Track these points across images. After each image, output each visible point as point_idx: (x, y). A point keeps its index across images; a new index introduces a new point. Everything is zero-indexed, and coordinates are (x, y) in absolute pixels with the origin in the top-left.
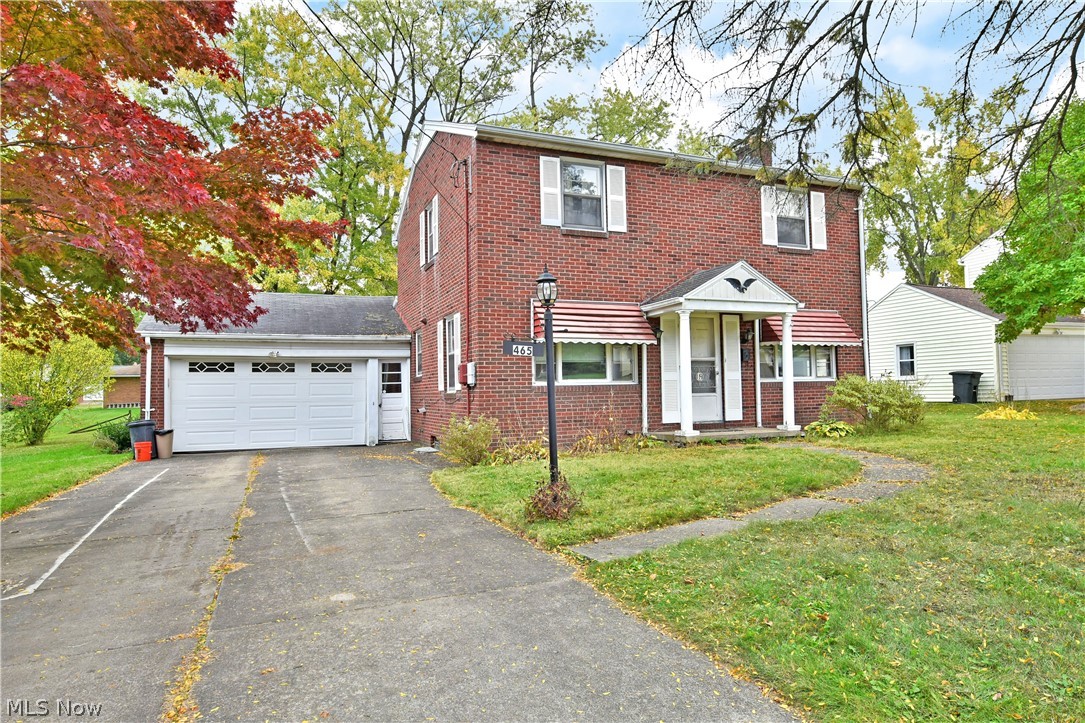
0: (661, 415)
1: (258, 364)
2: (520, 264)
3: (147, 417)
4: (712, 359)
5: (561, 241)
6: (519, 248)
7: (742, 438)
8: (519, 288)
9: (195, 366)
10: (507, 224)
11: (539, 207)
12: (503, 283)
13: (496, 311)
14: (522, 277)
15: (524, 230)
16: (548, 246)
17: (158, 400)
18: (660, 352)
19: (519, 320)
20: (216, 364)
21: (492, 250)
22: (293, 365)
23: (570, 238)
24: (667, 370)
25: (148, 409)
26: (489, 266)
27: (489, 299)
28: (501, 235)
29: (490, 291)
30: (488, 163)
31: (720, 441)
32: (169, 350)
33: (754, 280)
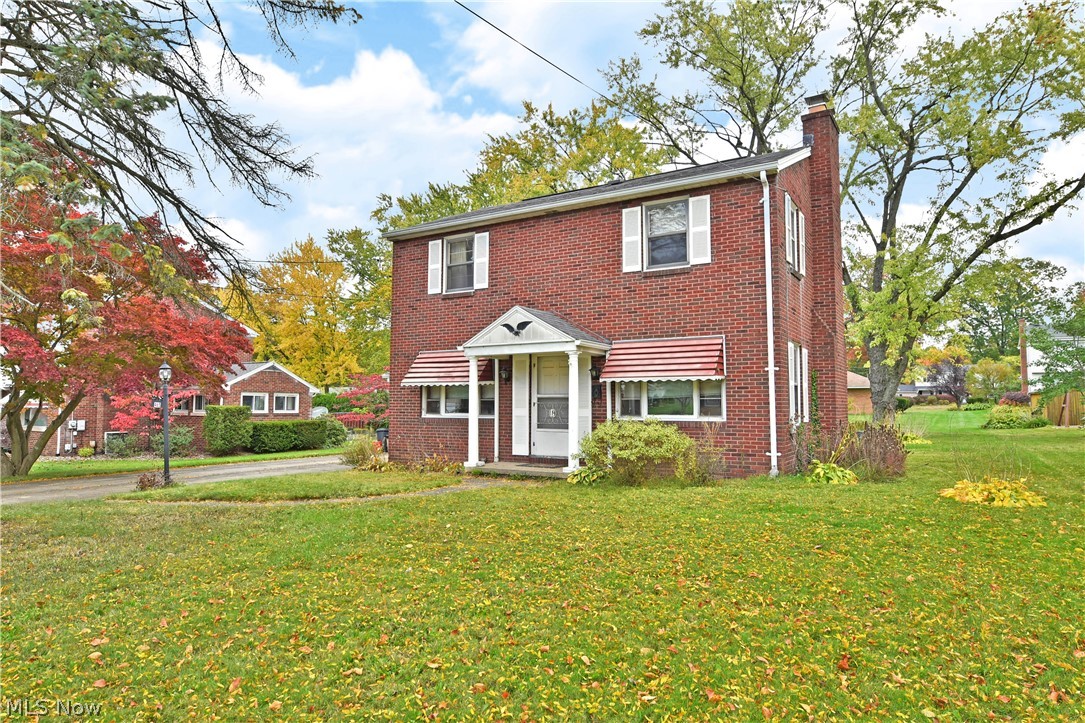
33: (530, 322)
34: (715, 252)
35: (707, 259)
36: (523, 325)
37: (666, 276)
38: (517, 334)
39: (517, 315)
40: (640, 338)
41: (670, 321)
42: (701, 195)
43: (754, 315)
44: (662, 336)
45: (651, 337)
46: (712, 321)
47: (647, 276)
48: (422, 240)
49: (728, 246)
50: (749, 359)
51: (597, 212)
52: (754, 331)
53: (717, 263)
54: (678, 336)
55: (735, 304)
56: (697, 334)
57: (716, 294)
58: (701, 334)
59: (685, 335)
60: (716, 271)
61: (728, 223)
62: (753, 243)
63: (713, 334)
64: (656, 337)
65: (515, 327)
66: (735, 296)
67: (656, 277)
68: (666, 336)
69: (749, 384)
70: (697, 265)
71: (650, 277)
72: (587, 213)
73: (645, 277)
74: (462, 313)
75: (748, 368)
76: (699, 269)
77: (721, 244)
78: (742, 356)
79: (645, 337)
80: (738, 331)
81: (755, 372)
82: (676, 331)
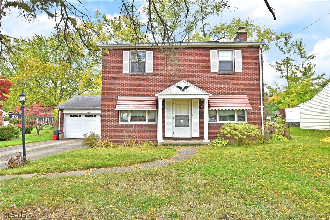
0: (165, 134)
1: (86, 115)
2: (115, 86)
3: (59, 129)
4: (188, 115)
5: (129, 77)
6: (115, 81)
7: (182, 144)
8: (115, 93)
9: (72, 116)
10: (111, 74)
11: (122, 67)
12: (109, 92)
13: (107, 101)
14: (116, 90)
15: (117, 75)
16: (125, 80)
17: (62, 124)
18: (165, 113)
19: (114, 103)
20: (76, 115)
21: (106, 82)
22: (95, 115)
23: (133, 76)
24: (167, 119)
25: (59, 127)
26: (105, 87)
27: (105, 97)
28: (109, 77)
29: (105, 95)
30: (106, 56)
31: (172, 145)
32: (64, 112)
33: (189, 86)
34: (244, 68)
35: (241, 70)
36: (186, 87)
37: (227, 75)
38: (183, 90)
39: (183, 84)
40: (217, 95)
41: (228, 90)
42: (238, 49)
43: (256, 89)
44: (226, 95)
45: (221, 95)
46: (242, 91)
47: (220, 74)
48: (119, 50)
49: (247, 67)
50: (254, 103)
51: (200, 50)
52: (256, 94)
53: (244, 72)
54: (231, 95)
55: (250, 86)
56: (237, 95)
57: (244, 82)
58: (239, 95)
59: (233, 95)
60: (244, 75)
61: (247, 60)
62: (255, 67)
63: (243, 95)
64: (223, 95)
65: (183, 88)
66: (250, 83)
67: (223, 75)
68: (227, 95)
69: (255, 111)
70: (237, 72)
71: (221, 75)
72: (196, 50)
73: (219, 74)
74: (140, 82)
75: (254, 106)
76: (238, 74)
77: (245, 66)
78: (252, 102)
79: (219, 95)
80: (251, 94)
81: (256, 107)
82: (230, 93)
